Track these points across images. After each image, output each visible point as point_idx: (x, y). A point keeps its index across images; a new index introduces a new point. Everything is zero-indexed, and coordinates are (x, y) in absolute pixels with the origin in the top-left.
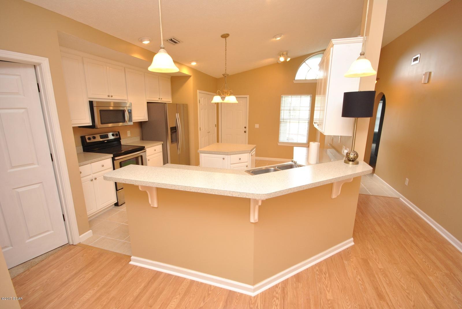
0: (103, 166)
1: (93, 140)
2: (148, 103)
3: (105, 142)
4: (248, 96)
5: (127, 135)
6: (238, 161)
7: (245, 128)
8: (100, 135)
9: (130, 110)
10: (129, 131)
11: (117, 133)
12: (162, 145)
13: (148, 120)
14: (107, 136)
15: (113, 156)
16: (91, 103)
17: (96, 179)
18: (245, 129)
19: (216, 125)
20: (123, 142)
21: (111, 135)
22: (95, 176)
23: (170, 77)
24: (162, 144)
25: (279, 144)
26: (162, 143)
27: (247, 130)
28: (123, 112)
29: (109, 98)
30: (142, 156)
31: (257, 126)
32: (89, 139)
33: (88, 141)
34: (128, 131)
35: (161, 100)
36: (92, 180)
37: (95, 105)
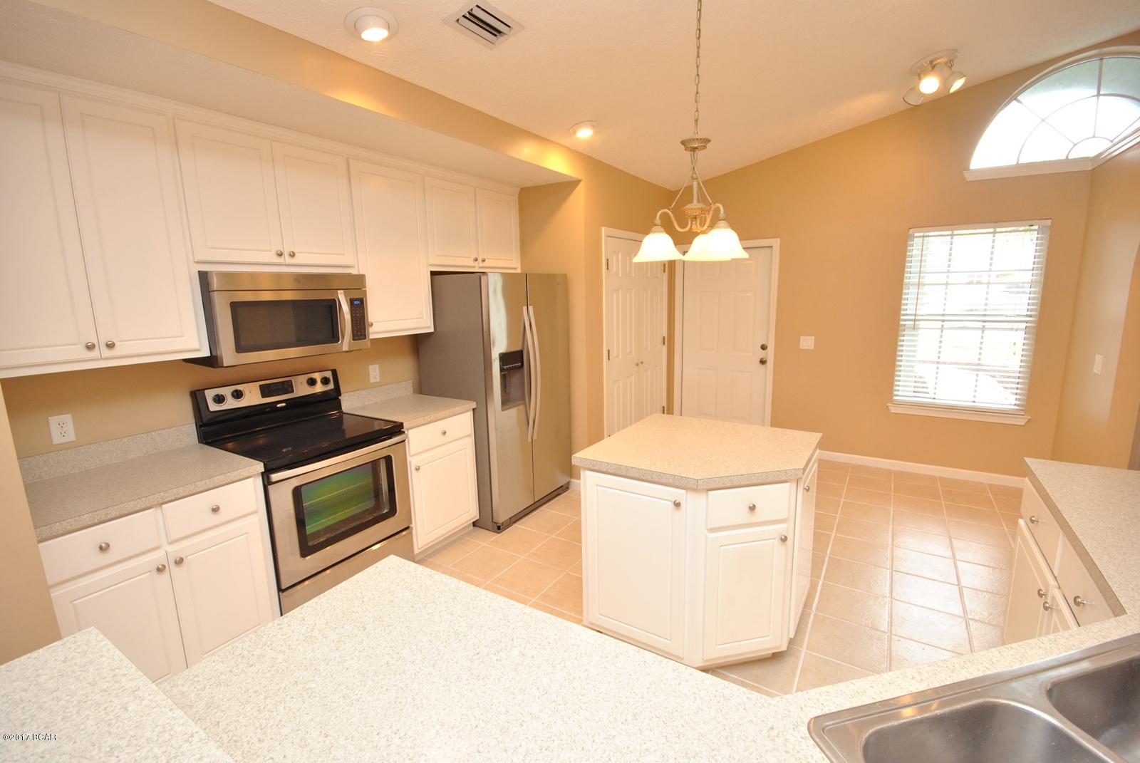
0: (215, 510)
1: (231, 404)
2: (433, 273)
3: (279, 406)
4: (776, 243)
5: (369, 381)
6: (744, 517)
7: (764, 347)
8: (260, 386)
9: (357, 300)
10: (377, 366)
11: (329, 374)
12: (472, 412)
13: (433, 331)
14: (287, 387)
15: (263, 470)
16: (204, 277)
17: (179, 562)
18: (762, 354)
19: (664, 338)
20: (351, 403)
21: (305, 382)
22: (175, 550)
23: (518, 191)
24: (473, 409)
25: (893, 410)
26: (474, 405)
27: (770, 355)
28: (331, 308)
29: (281, 260)
30: (388, 459)
31: (807, 343)
32: (219, 399)
33: (213, 407)
34: (371, 368)
35: (482, 265)
36: (160, 570)
37: (215, 283)
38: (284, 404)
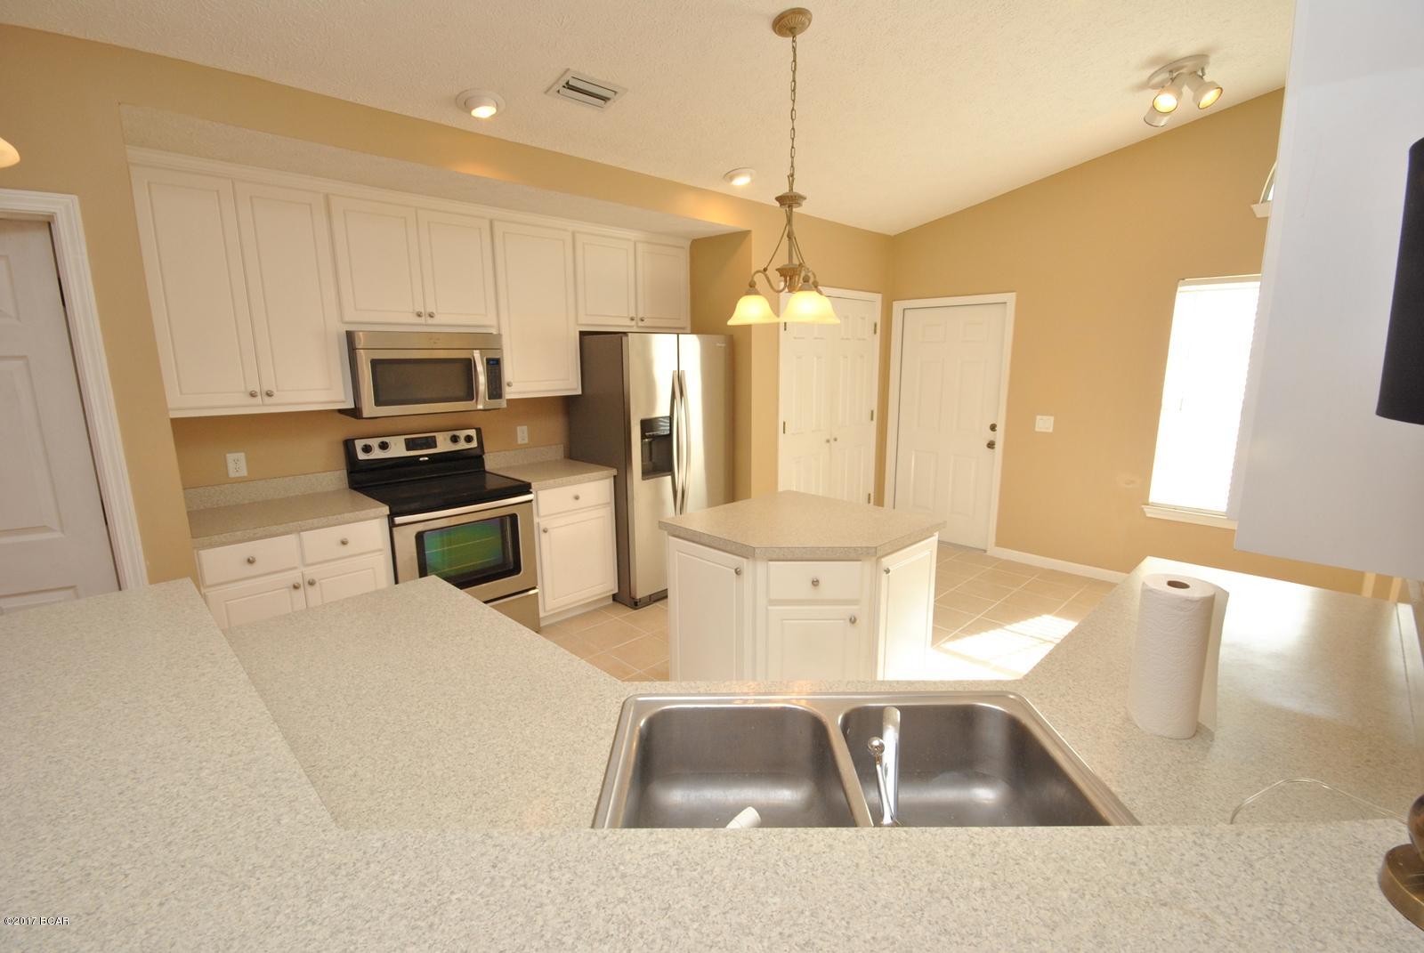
0: (344, 543)
1: (377, 454)
2: (582, 334)
3: (421, 459)
4: (1011, 298)
5: (517, 441)
7: (993, 428)
8: (405, 439)
9: (493, 360)
10: (525, 428)
11: (472, 433)
12: (612, 479)
13: (579, 392)
14: (431, 443)
15: (388, 513)
16: (350, 336)
17: (311, 583)
18: (990, 435)
19: (872, 412)
21: (448, 438)
22: (311, 573)
23: (688, 244)
24: (615, 477)
26: (614, 472)
27: (999, 437)
28: (468, 365)
29: (418, 320)
30: (514, 518)
31: (1044, 424)
32: (367, 449)
33: (362, 456)
34: (519, 428)
35: (641, 324)
36: (296, 587)
37: (361, 342)
38: (427, 458)
